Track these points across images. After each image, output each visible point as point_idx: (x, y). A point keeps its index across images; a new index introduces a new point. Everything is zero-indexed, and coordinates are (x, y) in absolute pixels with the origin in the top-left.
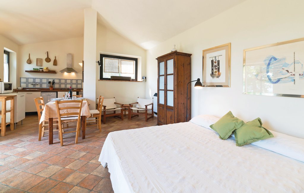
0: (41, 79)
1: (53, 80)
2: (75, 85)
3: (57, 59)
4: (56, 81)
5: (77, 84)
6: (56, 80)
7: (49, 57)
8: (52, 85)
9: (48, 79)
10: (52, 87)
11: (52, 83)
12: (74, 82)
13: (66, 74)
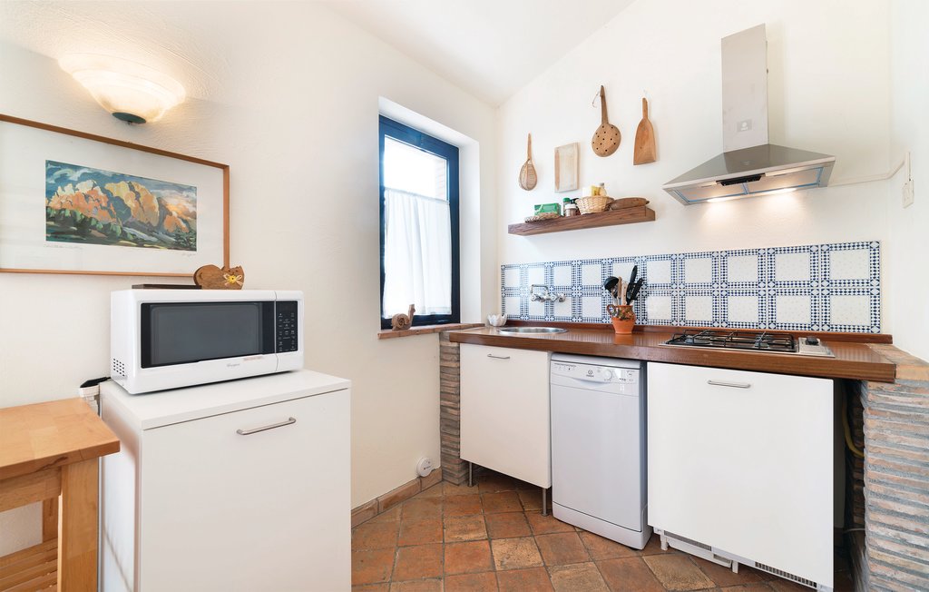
0: (576, 267)
1: (635, 269)
2: (806, 301)
3: (654, 116)
4: (656, 274)
5: (822, 286)
6: (650, 265)
7: (612, 121)
8: (623, 302)
9: (607, 263)
10: (625, 316)
11: (624, 291)
12: (793, 269)
13: (721, 208)
